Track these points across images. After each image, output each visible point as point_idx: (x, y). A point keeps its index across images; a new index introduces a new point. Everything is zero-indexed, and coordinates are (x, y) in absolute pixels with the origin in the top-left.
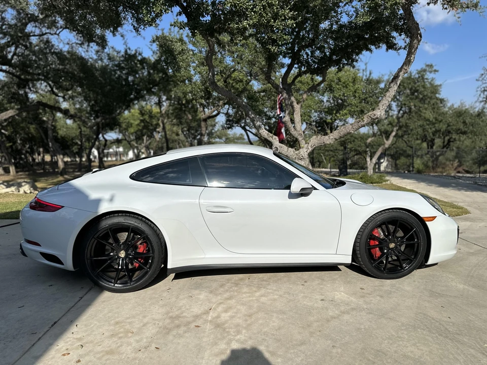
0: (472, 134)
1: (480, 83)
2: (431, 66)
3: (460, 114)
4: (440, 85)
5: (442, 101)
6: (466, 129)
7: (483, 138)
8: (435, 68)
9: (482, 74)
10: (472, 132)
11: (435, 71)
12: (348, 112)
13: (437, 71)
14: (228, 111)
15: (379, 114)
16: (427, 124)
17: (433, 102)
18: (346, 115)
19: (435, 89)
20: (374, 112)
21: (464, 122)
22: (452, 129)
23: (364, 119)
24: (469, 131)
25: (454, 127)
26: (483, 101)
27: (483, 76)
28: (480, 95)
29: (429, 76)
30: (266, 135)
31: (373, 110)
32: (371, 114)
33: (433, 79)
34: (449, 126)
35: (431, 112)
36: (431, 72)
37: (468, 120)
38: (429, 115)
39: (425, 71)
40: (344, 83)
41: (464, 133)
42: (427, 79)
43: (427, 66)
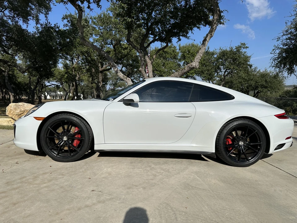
0: (270, 88)
1: (273, 55)
2: (244, 44)
3: (264, 76)
4: (250, 57)
5: (251, 66)
6: (267, 85)
7: (277, 91)
8: (246, 45)
9: (274, 50)
10: (270, 87)
11: (247, 47)
12: (194, 72)
13: (248, 47)
14: (122, 69)
15: (194, 65)
16: (243, 81)
17: (244, 66)
18: (193, 73)
19: (247, 59)
20: (192, 64)
21: (266, 81)
22: (258, 84)
23: (185, 68)
24: (269, 86)
25: (260, 84)
26: (274, 66)
27: (274, 51)
28: (272, 62)
29: (243, 50)
30: (122, 76)
31: (192, 62)
32: (189, 65)
33: (245, 52)
34: (256, 82)
35: (243, 73)
36: (244, 48)
37: (268, 80)
38: (242, 74)
39: (240, 47)
40: (192, 54)
41: (266, 87)
42: (241, 52)
43: (242, 44)
